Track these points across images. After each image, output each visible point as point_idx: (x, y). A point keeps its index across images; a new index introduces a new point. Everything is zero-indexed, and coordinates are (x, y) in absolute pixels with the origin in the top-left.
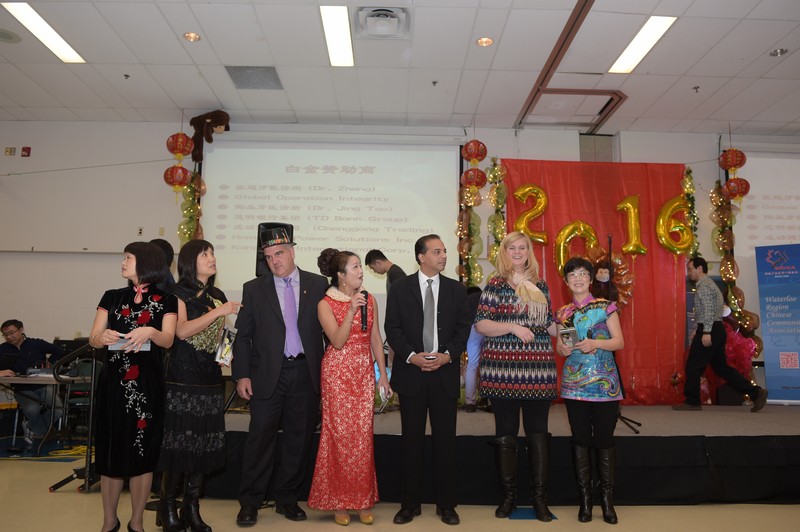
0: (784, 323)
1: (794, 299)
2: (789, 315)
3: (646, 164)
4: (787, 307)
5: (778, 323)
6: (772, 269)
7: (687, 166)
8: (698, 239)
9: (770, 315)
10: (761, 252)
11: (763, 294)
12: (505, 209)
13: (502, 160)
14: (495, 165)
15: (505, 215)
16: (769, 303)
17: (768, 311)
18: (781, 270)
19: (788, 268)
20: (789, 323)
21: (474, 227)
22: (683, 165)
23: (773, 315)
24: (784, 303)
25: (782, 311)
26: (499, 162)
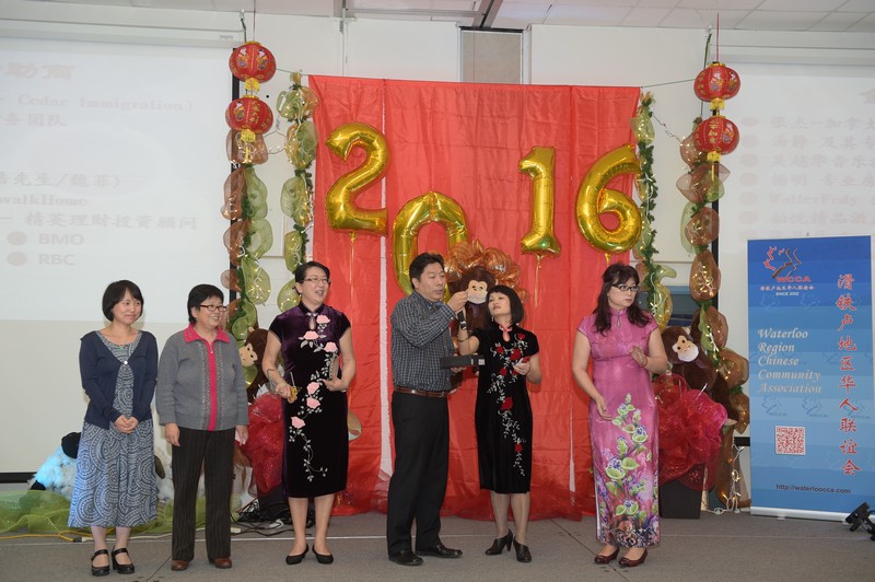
0: (786, 375)
1: (804, 335)
2: (795, 362)
3: (571, 88)
4: (792, 348)
5: (777, 375)
6: (772, 279)
7: (644, 91)
8: (653, 226)
9: (763, 362)
10: (757, 249)
11: (754, 324)
12: (312, 170)
13: (311, 78)
14: (296, 87)
15: (313, 179)
16: (763, 340)
17: (762, 353)
18: (787, 283)
19: (799, 278)
20: (794, 376)
21: (255, 202)
22: (637, 90)
23: (769, 361)
24: (787, 341)
25: (783, 355)
26: (305, 82)
